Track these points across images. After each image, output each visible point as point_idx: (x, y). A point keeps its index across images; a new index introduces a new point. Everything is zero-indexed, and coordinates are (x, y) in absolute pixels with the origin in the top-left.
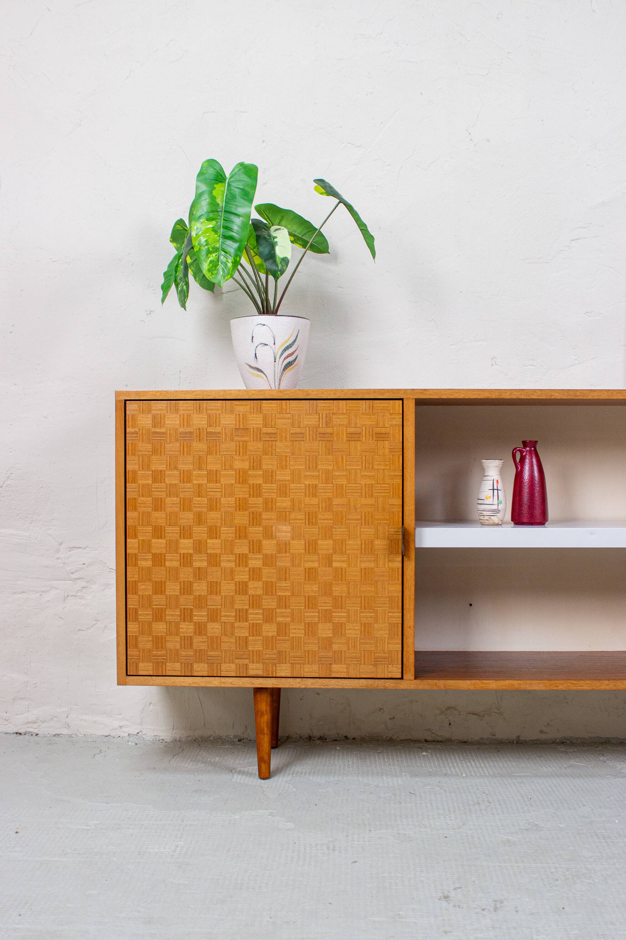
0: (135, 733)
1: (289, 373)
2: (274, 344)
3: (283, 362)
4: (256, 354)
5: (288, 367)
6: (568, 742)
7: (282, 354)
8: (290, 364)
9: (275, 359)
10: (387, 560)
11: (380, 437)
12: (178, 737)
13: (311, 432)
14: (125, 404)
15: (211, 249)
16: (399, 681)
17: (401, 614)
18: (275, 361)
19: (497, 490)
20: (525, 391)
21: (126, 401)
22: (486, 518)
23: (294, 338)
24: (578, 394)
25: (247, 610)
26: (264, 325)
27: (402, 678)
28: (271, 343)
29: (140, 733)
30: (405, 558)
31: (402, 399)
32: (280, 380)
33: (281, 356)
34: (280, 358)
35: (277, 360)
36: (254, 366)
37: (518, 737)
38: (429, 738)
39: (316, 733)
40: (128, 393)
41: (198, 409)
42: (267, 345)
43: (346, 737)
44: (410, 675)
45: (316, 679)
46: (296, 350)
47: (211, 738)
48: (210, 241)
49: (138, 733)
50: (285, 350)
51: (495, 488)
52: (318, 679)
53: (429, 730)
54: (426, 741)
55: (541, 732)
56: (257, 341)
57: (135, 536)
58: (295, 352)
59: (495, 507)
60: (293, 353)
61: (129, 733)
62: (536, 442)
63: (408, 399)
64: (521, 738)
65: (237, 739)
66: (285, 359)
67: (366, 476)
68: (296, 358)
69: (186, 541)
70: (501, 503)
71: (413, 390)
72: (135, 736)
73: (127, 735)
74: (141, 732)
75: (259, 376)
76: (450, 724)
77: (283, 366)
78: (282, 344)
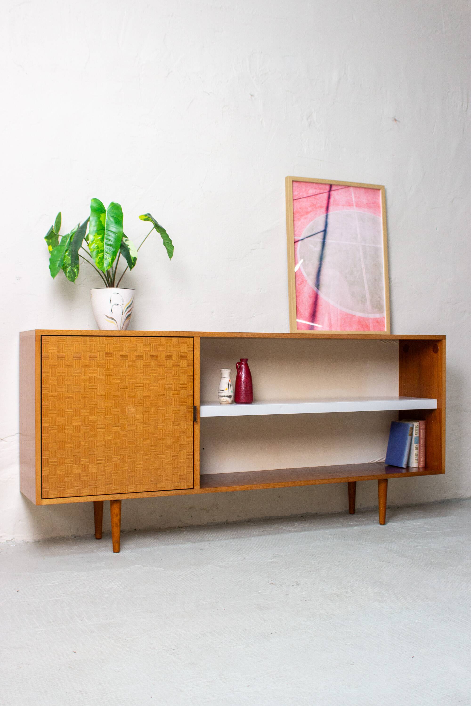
0: (10, 540)
1: (128, 321)
2: (123, 304)
4: (112, 310)
5: (128, 318)
7: (126, 310)
8: (128, 316)
9: (122, 313)
10: (186, 424)
11: (183, 357)
12: (37, 539)
13: (146, 355)
14: (41, 338)
15: (100, 251)
16: (192, 490)
17: (193, 453)
18: (122, 314)
19: (230, 385)
20: (253, 333)
21: (42, 336)
22: (225, 400)
23: (132, 301)
24: (278, 335)
25: (111, 456)
26: (118, 294)
27: (193, 488)
28: (121, 304)
29: (14, 540)
30: (195, 423)
31: (193, 337)
32: (123, 325)
33: (125, 311)
36: (110, 317)
37: (227, 520)
38: (181, 526)
40: (44, 331)
41: (84, 341)
42: (119, 305)
43: (135, 529)
44: (197, 486)
45: (149, 492)
46: (132, 308)
47: (58, 538)
48: (99, 247)
49: (12, 540)
50: (128, 308)
51: (229, 384)
52: (150, 492)
53: (182, 521)
54: (179, 527)
55: (238, 516)
56: (113, 302)
57: (47, 416)
59: (230, 394)
60: (131, 310)
61: (7, 540)
62: (247, 359)
63: (196, 337)
64: (228, 521)
65: (73, 537)
66: (127, 313)
67: (175, 379)
68: (132, 313)
69: (77, 418)
70: (232, 392)
71: (199, 332)
72: (10, 542)
73: (5, 541)
74: (14, 538)
75: (112, 322)
76: (192, 517)
77: (126, 317)
78: (127, 305)
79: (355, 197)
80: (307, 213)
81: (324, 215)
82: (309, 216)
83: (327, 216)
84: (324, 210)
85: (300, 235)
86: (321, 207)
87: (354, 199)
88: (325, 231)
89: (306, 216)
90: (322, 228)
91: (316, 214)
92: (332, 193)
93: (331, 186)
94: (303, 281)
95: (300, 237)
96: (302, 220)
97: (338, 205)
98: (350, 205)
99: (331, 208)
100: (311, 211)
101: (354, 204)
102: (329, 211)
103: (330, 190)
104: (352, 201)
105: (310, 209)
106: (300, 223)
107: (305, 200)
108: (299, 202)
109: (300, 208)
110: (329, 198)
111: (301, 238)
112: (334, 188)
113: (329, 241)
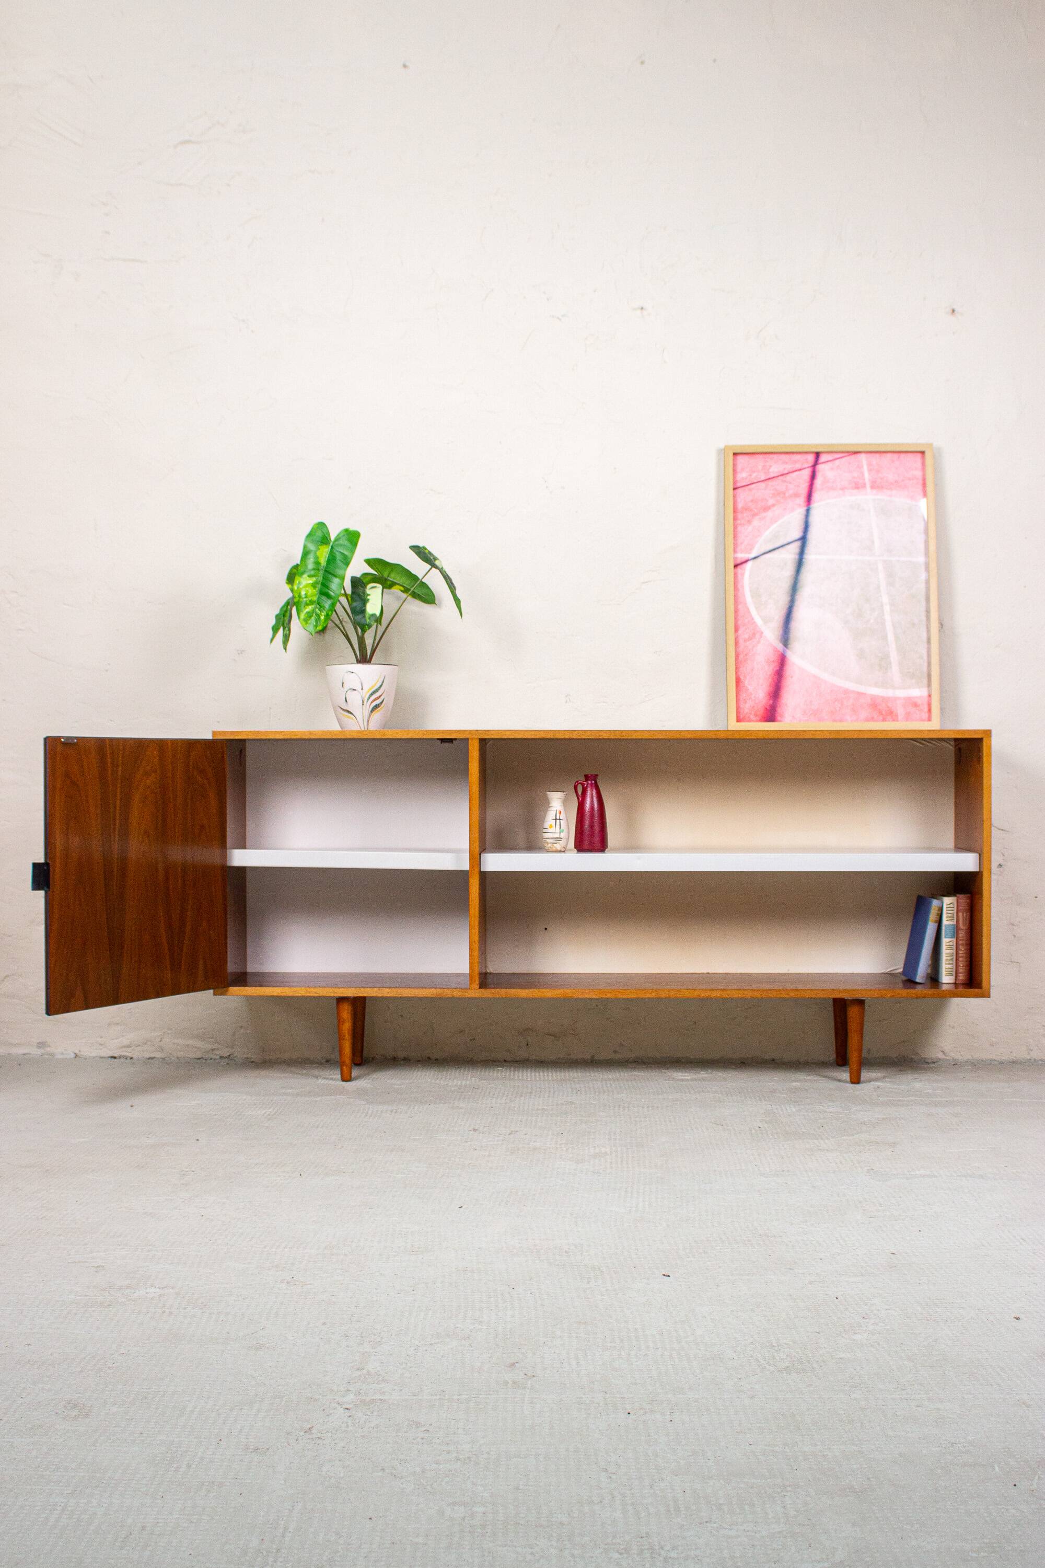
0: (226, 1056)
1: (377, 715)
2: (362, 689)
3: (371, 704)
4: (346, 698)
5: (376, 709)
6: (640, 1061)
7: (369, 698)
8: (377, 706)
9: (363, 703)
15: (308, 602)
18: (363, 705)
19: (560, 819)
22: (550, 845)
23: (380, 684)
26: (353, 673)
28: (359, 688)
32: (368, 721)
33: (368, 700)
34: (367, 701)
35: (365, 704)
36: (345, 708)
37: (593, 1056)
38: (507, 1057)
39: (401, 1055)
40: (224, 732)
42: (356, 690)
43: (429, 1058)
44: (475, 984)
46: (383, 694)
48: (308, 595)
49: (229, 1056)
50: (372, 694)
51: (558, 818)
53: (508, 1051)
54: (505, 1061)
56: (346, 687)
58: (381, 695)
59: (557, 835)
60: (380, 697)
61: (221, 1055)
62: (596, 776)
63: (473, 739)
66: (372, 702)
68: (383, 701)
70: (565, 832)
71: (478, 730)
72: (226, 1059)
73: (218, 1057)
75: (349, 717)
76: (527, 1045)
77: (370, 709)
78: (370, 690)
79: (870, 470)
80: (766, 509)
81: (802, 511)
82: (769, 514)
83: (808, 511)
84: (801, 500)
85: (751, 549)
86: (796, 495)
87: (867, 475)
88: (803, 539)
89: (763, 515)
90: (798, 534)
91: (785, 509)
92: (820, 467)
93: (817, 455)
94: (756, 633)
95: (750, 553)
96: (756, 522)
97: (832, 488)
98: (858, 486)
99: (816, 496)
100: (773, 505)
101: (868, 486)
102: (812, 501)
103: (816, 462)
104: (864, 480)
105: (771, 502)
106: (750, 528)
107: (763, 485)
108: (750, 490)
109: (752, 501)
110: (813, 477)
111: (753, 555)
112: (823, 458)
113: (810, 557)
